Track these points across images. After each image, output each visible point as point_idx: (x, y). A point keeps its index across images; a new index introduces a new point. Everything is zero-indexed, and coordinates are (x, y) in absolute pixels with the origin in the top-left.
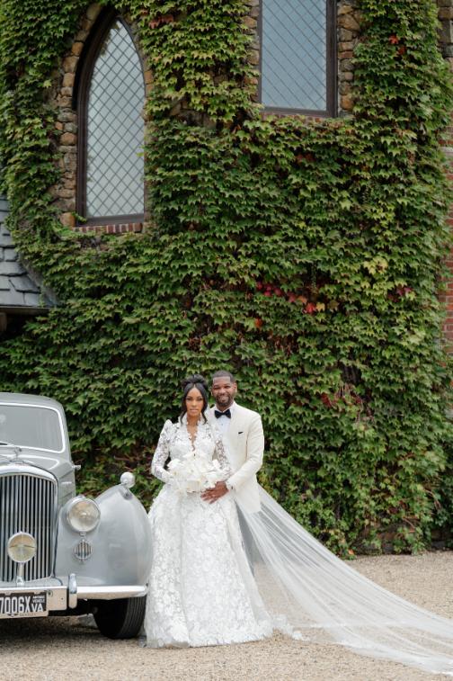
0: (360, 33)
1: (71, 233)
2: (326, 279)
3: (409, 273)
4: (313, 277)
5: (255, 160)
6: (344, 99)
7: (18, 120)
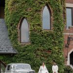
0: (54, 20)
1: (20, 44)
2: (51, 49)
3: (60, 49)
4: (50, 49)
5: (42, 36)
6: (52, 28)
7: (13, 30)
